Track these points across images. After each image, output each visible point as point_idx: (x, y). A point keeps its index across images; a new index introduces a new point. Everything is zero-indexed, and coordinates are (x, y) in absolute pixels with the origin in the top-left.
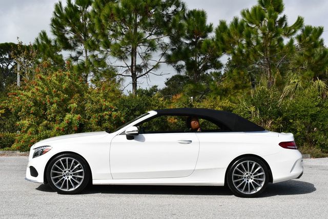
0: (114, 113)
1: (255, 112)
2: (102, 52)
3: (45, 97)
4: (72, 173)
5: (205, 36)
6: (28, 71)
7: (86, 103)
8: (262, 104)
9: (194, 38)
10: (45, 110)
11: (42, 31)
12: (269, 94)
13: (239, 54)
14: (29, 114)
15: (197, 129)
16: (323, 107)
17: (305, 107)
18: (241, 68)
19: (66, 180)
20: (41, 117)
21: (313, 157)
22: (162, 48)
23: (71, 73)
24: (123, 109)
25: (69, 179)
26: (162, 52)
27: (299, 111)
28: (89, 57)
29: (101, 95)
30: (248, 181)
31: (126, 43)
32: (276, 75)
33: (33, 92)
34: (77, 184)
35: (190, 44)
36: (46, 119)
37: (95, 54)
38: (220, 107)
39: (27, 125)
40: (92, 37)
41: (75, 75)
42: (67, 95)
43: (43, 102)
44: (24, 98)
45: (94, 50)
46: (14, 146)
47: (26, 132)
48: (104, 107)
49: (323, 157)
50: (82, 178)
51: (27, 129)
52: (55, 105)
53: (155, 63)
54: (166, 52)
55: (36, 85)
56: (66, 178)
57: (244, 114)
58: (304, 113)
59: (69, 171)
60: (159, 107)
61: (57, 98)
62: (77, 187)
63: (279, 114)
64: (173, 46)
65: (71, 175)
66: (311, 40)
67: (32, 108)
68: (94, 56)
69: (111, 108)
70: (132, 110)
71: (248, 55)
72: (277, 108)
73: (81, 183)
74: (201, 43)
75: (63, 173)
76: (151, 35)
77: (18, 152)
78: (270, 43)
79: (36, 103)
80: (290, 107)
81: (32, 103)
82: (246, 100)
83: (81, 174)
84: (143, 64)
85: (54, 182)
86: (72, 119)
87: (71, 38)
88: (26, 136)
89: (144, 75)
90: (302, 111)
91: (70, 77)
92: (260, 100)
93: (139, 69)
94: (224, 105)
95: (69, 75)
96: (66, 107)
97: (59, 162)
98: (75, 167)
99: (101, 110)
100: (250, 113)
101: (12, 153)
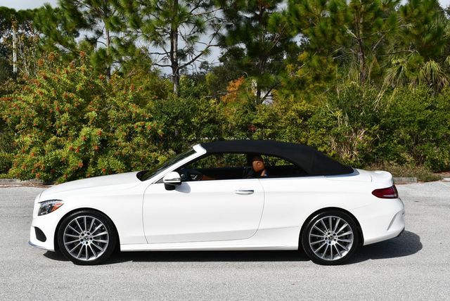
0: (149, 124)
1: (342, 117)
2: (129, 34)
3: (52, 102)
4: (93, 237)
5: (273, 7)
6: (27, 63)
7: (109, 109)
8: (352, 107)
9: (258, 10)
10: (54, 120)
11: (45, 4)
12: (362, 93)
13: (321, 35)
14: (31, 128)
15: (261, 172)
16: (436, 109)
17: (410, 109)
18: (322, 53)
19: (85, 246)
20: (47, 131)
21: (421, 181)
22: (214, 26)
23: (88, 68)
24: (161, 118)
25: (89, 244)
26: (213, 32)
27: (402, 116)
28: (112, 38)
29: (130, 96)
30: (330, 243)
31: (162, 22)
32: (372, 64)
33: (36, 98)
34: (99, 251)
35: (252, 18)
36: (55, 133)
37: (119, 37)
38: (294, 110)
39: (29, 143)
40: (115, 11)
41: (93, 70)
42: (82, 98)
43: (50, 110)
44: (24, 105)
45: (118, 31)
46: (12, 171)
47: (28, 152)
48: (134, 115)
49: (435, 180)
50: (105, 244)
51: (30, 149)
52: (66, 115)
53: (203, 48)
54: (219, 31)
55: (39, 86)
56: (84, 243)
57: (327, 121)
58: (410, 118)
59: (88, 234)
60: (210, 113)
61: (68, 105)
62: (99, 255)
63: (376, 120)
64: (229, 22)
65: (91, 239)
66: (420, 13)
67: (35, 120)
68: (119, 40)
69: (144, 116)
70: (173, 118)
71: (333, 37)
72: (371, 112)
73: (105, 249)
74: (267, 16)
75: (81, 237)
76: (197, 6)
77: (18, 181)
78: (364, 18)
79: (40, 111)
80: (390, 109)
81: (34, 113)
82: (330, 101)
83: (104, 237)
84: (186, 48)
85: (68, 250)
86: (90, 134)
87: (86, 12)
88: (28, 158)
89: (189, 63)
90: (407, 116)
91: (86, 74)
92: (348, 101)
93: (182, 55)
94: (300, 108)
95: (85, 71)
96: (82, 117)
97: (74, 222)
98: (97, 228)
99: (130, 119)
100: (336, 119)
101: (10, 181)
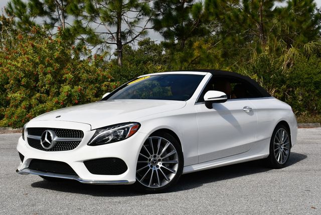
2: (85, 17)
7: (80, 73)
10: (37, 80)
20: (32, 89)
36: (38, 91)
37: (79, 20)
39: (19, 98)
42: (58, 64)
43: (35, 73)
44: (13, 68)
45: (78, 15)
46: (5, 121)
48: (101, 77)
51: (20, 103)
52: (49, 76)
53: (140, 30)
55: (24, 54)
61: (50, 68)
67: (23, 80)
77: (10, 129)
81: (22, 75)
82: (246, 68)
84: (127, 31)
88: (19, 111)
89: (130, 42)
91: (61, 44)
93: (123, 36)
96: (61, 78)
101: (4, 129)
